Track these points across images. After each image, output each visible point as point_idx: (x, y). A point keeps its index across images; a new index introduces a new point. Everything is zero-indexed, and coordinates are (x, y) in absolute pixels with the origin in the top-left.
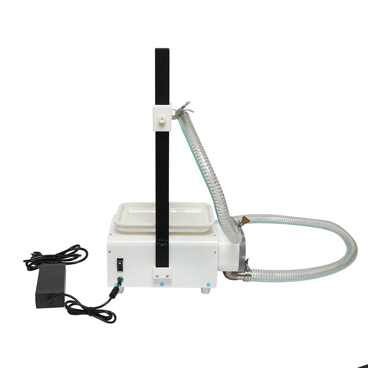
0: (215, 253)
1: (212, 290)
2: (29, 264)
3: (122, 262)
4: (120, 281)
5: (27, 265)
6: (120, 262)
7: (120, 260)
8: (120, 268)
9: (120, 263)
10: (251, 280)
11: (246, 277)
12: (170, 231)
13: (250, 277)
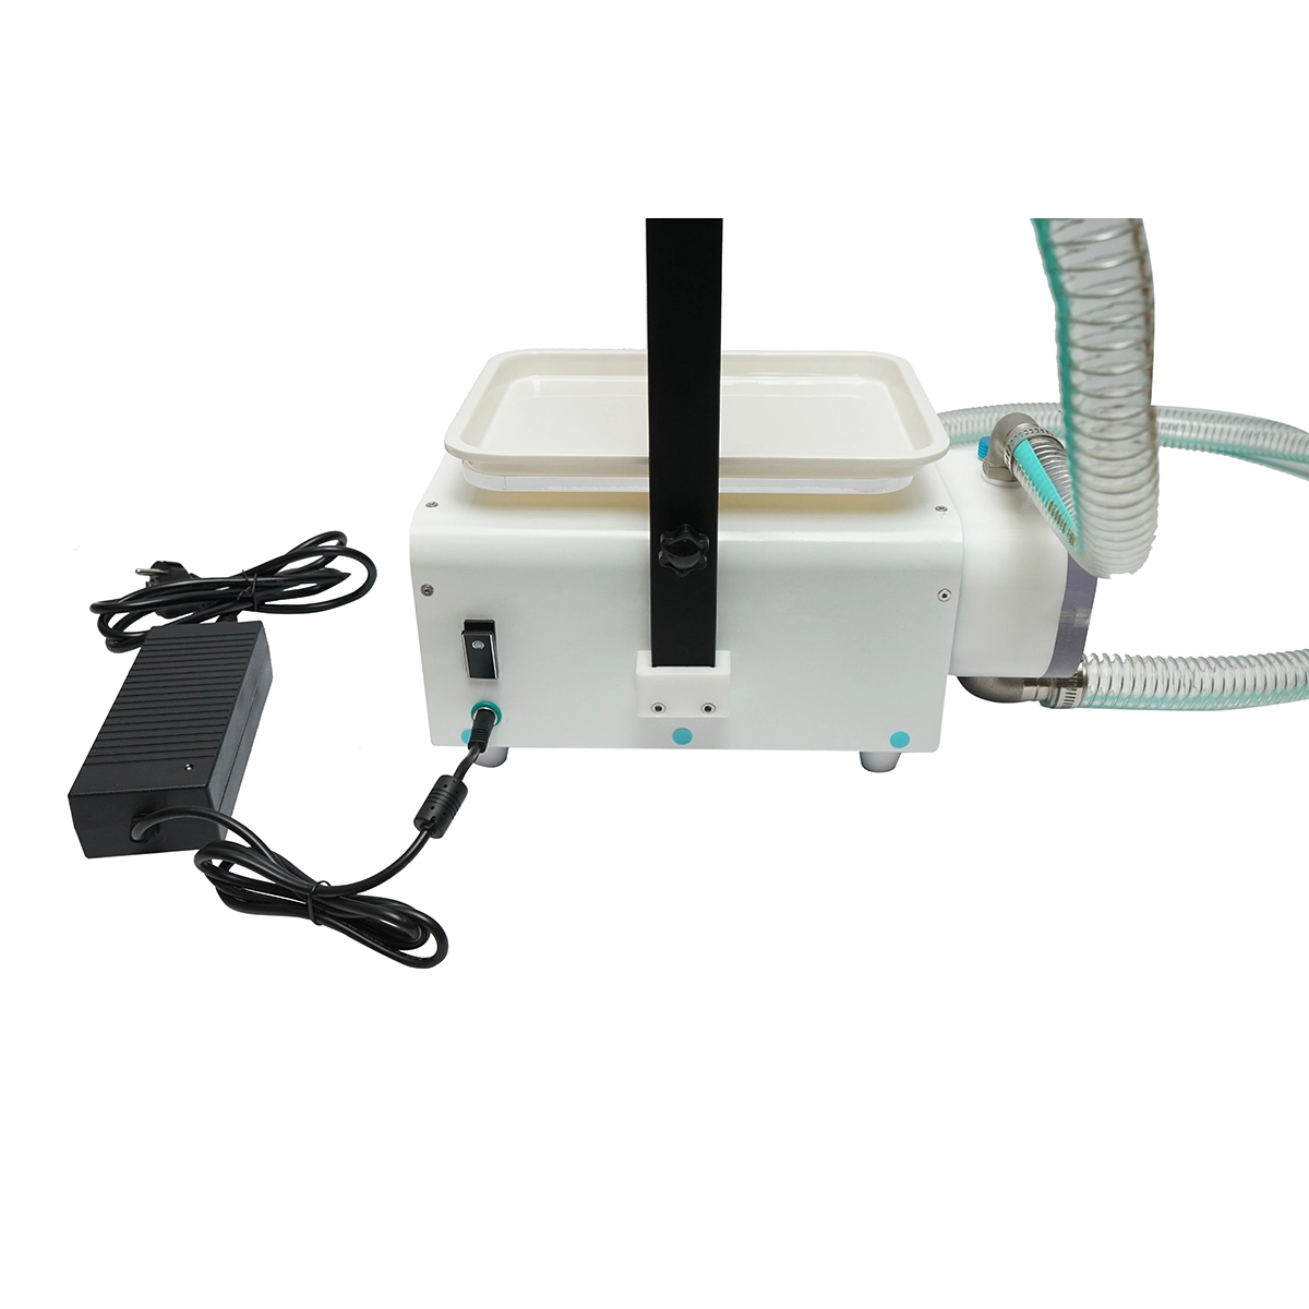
0: (945, 596)
1: (906, 760)
2: (112, 623)
3: (487, 641)
4: (485, 721)
5: (103, 626)
6: (479, 639)
7: (478, 630)
8: (482, 665)
9: (477, 645)
10: (1086, 703)
11: (1063, 690)
12: (726, 486)
13: (1080, 690)
